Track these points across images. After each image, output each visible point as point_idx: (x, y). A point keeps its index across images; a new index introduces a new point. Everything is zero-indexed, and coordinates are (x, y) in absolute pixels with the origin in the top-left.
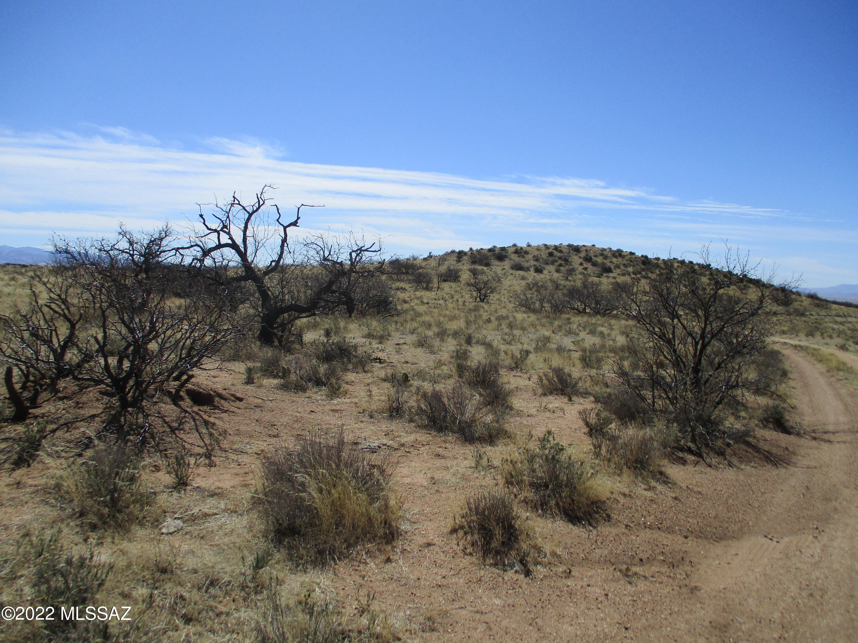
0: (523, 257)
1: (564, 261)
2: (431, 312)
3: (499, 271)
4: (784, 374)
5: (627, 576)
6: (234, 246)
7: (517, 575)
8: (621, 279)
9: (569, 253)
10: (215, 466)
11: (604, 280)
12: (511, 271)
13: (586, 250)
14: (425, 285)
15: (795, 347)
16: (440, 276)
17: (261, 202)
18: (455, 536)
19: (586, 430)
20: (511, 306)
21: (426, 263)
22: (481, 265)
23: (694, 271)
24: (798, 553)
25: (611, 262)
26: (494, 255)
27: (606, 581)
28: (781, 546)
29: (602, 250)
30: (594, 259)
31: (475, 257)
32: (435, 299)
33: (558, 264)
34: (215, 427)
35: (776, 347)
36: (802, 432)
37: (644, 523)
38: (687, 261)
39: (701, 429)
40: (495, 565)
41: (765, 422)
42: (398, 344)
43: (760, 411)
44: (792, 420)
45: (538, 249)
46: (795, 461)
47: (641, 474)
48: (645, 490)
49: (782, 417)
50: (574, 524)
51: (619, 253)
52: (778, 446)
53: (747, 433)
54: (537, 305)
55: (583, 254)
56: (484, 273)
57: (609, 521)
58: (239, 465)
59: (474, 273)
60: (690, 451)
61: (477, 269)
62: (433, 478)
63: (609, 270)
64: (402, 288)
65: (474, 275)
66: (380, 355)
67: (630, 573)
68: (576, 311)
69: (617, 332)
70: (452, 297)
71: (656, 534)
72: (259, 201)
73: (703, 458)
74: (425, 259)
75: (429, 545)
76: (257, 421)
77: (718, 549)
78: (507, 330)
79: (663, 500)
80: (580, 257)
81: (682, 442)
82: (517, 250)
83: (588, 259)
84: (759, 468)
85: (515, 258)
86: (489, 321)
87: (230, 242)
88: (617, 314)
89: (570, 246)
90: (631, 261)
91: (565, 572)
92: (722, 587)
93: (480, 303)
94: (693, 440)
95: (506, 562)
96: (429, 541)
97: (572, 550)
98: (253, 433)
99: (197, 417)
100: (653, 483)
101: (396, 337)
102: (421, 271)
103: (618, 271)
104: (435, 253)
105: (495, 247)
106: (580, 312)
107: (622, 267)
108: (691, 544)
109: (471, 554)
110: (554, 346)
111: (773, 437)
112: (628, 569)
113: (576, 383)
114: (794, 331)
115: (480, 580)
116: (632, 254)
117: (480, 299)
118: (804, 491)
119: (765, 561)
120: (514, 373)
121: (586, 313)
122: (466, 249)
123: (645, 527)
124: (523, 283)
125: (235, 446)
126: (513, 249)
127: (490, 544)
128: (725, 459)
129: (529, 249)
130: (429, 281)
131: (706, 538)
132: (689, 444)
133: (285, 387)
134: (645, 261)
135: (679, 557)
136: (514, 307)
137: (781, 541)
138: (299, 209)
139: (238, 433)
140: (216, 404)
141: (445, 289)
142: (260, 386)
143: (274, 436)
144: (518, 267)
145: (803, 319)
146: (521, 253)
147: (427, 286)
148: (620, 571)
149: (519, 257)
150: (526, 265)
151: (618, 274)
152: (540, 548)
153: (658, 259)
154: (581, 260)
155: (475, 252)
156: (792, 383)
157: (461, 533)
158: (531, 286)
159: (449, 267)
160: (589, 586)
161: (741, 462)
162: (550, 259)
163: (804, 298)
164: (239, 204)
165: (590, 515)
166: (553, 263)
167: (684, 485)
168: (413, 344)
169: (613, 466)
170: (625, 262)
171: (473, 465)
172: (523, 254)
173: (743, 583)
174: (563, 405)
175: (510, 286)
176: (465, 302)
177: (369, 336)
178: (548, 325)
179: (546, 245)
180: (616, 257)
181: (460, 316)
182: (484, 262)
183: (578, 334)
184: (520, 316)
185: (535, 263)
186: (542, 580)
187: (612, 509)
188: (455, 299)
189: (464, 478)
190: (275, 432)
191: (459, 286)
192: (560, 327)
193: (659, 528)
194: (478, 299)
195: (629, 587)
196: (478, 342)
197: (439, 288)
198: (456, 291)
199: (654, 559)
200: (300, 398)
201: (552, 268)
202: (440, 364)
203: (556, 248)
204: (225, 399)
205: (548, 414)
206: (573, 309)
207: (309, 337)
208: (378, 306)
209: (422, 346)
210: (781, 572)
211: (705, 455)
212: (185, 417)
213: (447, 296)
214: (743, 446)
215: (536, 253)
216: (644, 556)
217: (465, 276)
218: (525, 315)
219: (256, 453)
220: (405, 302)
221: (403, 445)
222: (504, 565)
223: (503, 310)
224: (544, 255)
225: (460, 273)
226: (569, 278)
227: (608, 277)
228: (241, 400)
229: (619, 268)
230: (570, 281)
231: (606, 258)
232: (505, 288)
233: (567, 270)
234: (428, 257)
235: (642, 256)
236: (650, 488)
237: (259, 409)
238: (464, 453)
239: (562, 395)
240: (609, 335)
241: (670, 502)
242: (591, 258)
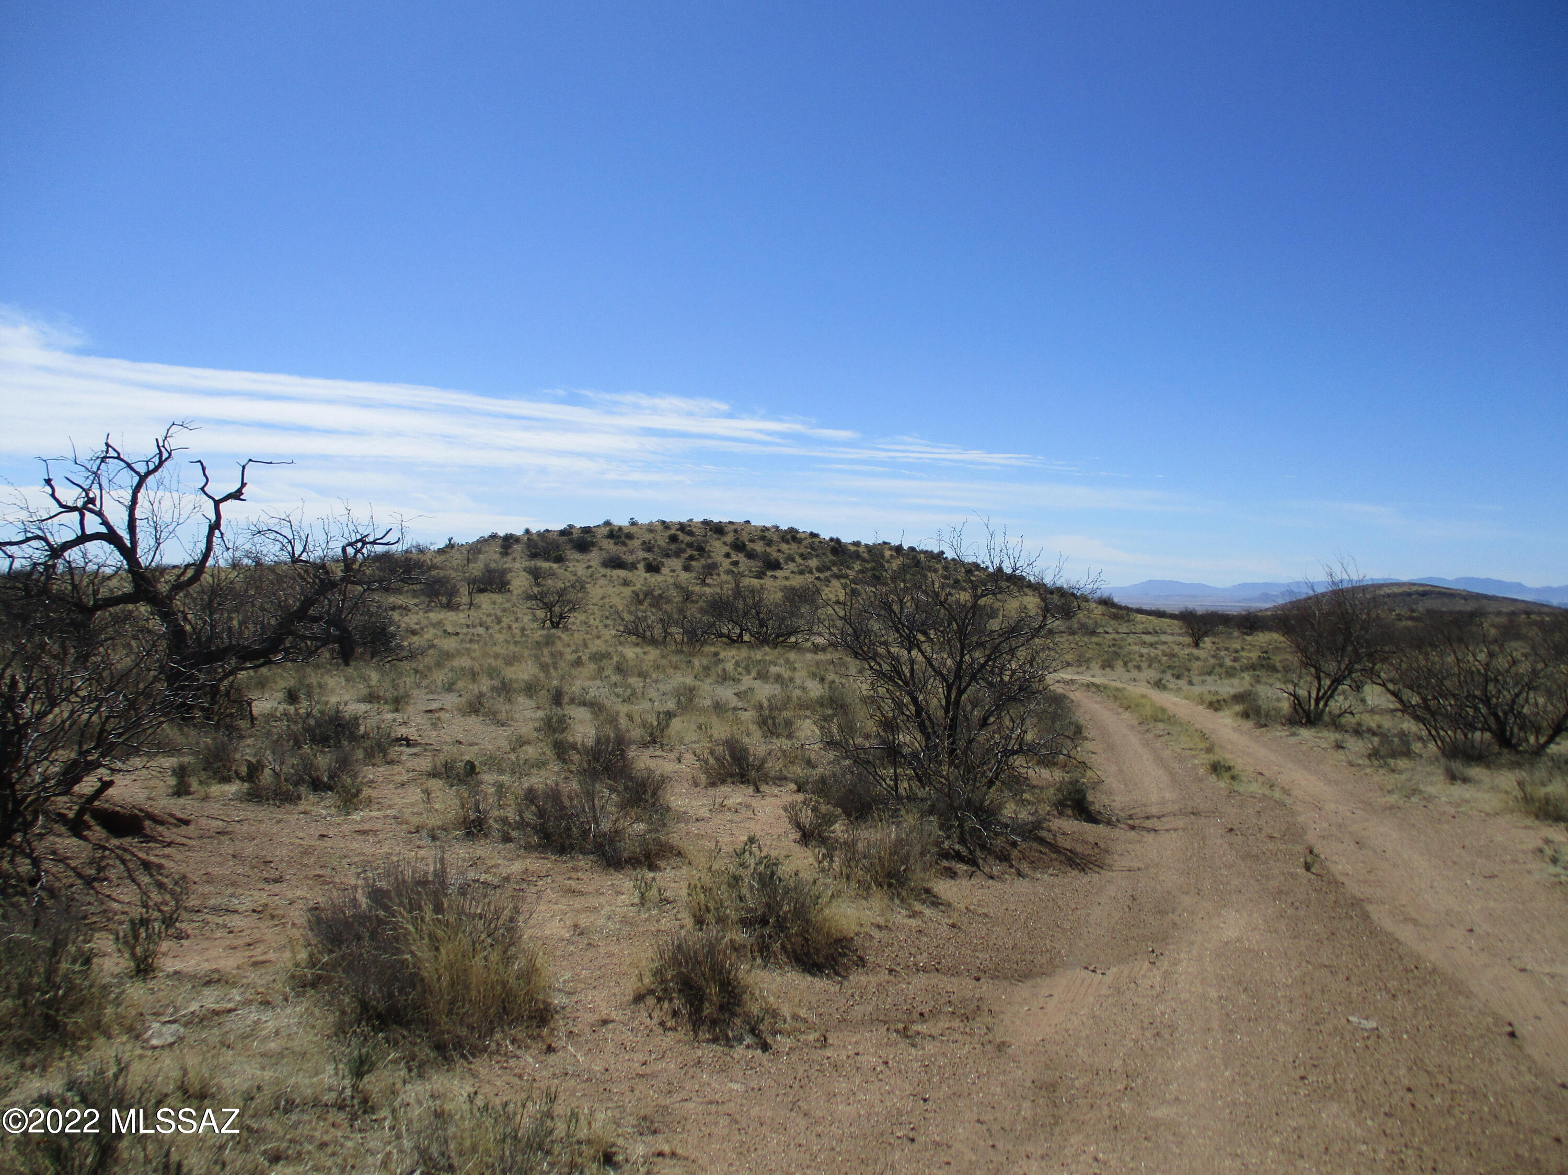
0: (624, 544)
1: (697, 550)
2: (468, 650)
3: (581, 570)
4: (1079, 730)
5: (907, 1037)
6: (111, 537)
7: (750, 1051)
8: (797, 581)
9: (705, 536)
10: (188, 937)
11: (768, 582)
12: (603, 571)
13: (736, 531)
14: (444, 600)
15: (1089, 686)
16: (472, 582)
17: (165, 455)
18: (642, 1005)
19: (797, 836)
20: (609, 633)
21: (443, 557)
22: (547, 559)
23: (917, 563)
24: (1132, 985)
25: (779, 551)
26: (571, 541)
27: (879, 1045)
28: (1108, 979)
29: (763, 531)
30: (750, 546)
31: (536, 546)
32: (468, 626)
33: (687, 555)
34: (165, 872)
35: (1059, 689)
36: (1114, 819)
37: (915, 965)
38: (905, 547)
39: (972, 822)
40: (715, 1040)
41: (1060, 806)
42: (430, 711)
43: (1052, 791)
44: (1096, 800)
45: (650, 528)
46: (1111, 862)
47: (899, 895)
48: (910, 917)
49: (1084, 798)
50: (814, 975)
51: (792, 535)
52: (1086, 842)
53: (1037, 825)
54: (658, 631)
55: (729, 538)
56: (554, 574)
57: (864, 966)
58: (231, 932)
59: (536, 574)
60: (959, 857)
61: (540, 568)
62: (576, 926)
63: (776, 566)
64: (400, 607)
65: (536, 579)
66: (402, 731)
67: (909, 1033)
68: (725, 640)
69: (804, 673)
70: (499, 621)
71: (935, 979)
72: (161, 453)
73: (978, 867)
74: (441, 551)
75: (605, 1022)
76: (234, 856)
77: (1024, 990)
78: (615, 678)
79: (935, 930)
80: (725, 543)
81: (946, 845)
82: (611, 531)
83: (738, 546)
84: (1061, 875)
85: (609, 546)
86: (578, 663)
87: (103, 530)
88: (796, 643)
89: (706, 523)
90: (813, 549)
91: (818, 1040)
92: (1039, 1038)
93: (553, 631)
94: (962, 841)
95: (730, 1035)
96: (605, 1017)
97: (821, 1010)
98: (235, 877)
99: (128, 857)
100: (918, 907)
101: (420, 701)
102: (434, 573)
103: (792, 566)
104: (459, 540)
105: (571, 527)
106: (734, 641)
107: (799, 560)
108: (986, 988)
109: (674, 1029)
110: (708, 702)
111: (1075, 829)
112: (905, 1028)
113: (764, 761)
114: (1082, 661)
115: (699, 1062)
116: (813, 535)
117: (552, 622)
118: (1129, 903)
119: (1091, 999)
120: (650, 751)
121: (742, 642)
122: (519, 532)
123: (918, 970)
124: (627, 591)
125: (212, 902)
126: (605, 531)
127: (702, 1011)
128: (1011, 866)
129: (634, 530)
130: (452, 593)
131: (1006, 978)
132: (957, 847)
133: (255, 796)
134: (836, 547)
135: (973, 1007)
136: (615, 636)
137: (1107, 972)
138: (244, 467)
139: (209, 879)
140: (148, 831)
141: (484, 606)
142: (206, 798)
143: (276, 881)
144: (615, 563)
145: (1095, 639)
146: (619, 537)
147: (449, 601)
148: (897, 1031)
149: (616, 544)
150: (630, 558)
151: (793, 572)
152: (774, 1010)
153: (857, 544)
154: (727, 549)
155: (535, 537)
156: (1089, 745)
157: (651, 1001)
158: (642, 597)
159: (487, 565)
160: (857, 1054)
161: (1035, 869)
162: (673, 547)
163: (1094, 605)
164: (119, 458)
165: (834, 959)
166: (677, 554)
167: (962, 906)
168: (459, 710)
169: (854, 885)
170: (802, 550)
171: (637, 900)
172: (623, 539)
173: (1067, 1031)
174: (748, 800)
175: (603, 598)
176: (523, 629)
177: (371, 698)
178: (683, 666)
179: (664, 522)
180: (787, 542)
181: (523, 656)
182: (553, 554)
183: (739, 680)
184: (630, 652)
185: (646, 555)
186: (788, 1054)
187: (865, 949)
188: (504, 625)
189: (625, 920)
190: (275, 874)
191: (508, 601)
192: (706, 669)
193: (937, 970)
194: (548, 624)
195: (913, 1050)
196: (572, 701)
197: (471, 604)
198: (504, 610)
199: (940, 1012)
200: (291, 816)
201: (677, 563)
202: (521, 742)
203: (682, 527)
204: (162, 823)
205: (729, 815)
206: (721, 635)
207: (262, 705)
208: (373, 642)
209: (477, 712)
210: (1115, 1011)
211: (981, 862)
212: (103, 857)
213: (489, 620)
214: (1035, 845)
215: (648, 537)
216: (926, 1010)
217: (520, 582)
218: (638, 650)
219: (254, 911)
220: (414, 633)
221: (507, 879)
222: (728, 1039)
223: (597, 642)
224: (662, 540)
225: (509, 576)
226: (708, 581)
227: (775, 577)
228: (187, 823)
229: (793, 560)
230: (709, 585)
231: (769, 543)
232: (594, 601)
233: (704, 567)
234: (447, 546)
235: (832, 539)
236: (914, 915)
237: (226, 837)
238: (612, 885)
239: (742, 783)
240: (791, 679)
241: (944, 931)
242: (744, 545)
